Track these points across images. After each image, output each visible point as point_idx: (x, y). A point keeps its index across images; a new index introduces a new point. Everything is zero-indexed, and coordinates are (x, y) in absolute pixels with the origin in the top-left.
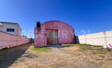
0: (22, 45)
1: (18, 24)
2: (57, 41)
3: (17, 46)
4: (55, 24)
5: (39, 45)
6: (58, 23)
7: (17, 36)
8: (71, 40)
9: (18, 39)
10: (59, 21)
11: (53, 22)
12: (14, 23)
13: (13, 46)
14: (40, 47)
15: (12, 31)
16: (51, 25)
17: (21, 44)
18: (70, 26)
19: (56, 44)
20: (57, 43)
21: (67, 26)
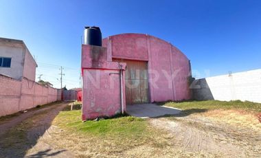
0: (38, 107)
1: (21, 42)
2: (144, 93)
3: (22, 112)
4: (140, 43)
5: (98, 110)
6: (148, 41)
7: (20, 80)
8: (182, 91)
9: (24, 91)
10: (149, 37)
11: (134, 39)
12: (10, 40)
13: (5, 115)
14: (106, 118)
15: (4, 66)
16: (129, 46)
17: (35, 106)
18: (177, 50)
19: (145, 103)
20: (145, 99)
21: (173, 52)
